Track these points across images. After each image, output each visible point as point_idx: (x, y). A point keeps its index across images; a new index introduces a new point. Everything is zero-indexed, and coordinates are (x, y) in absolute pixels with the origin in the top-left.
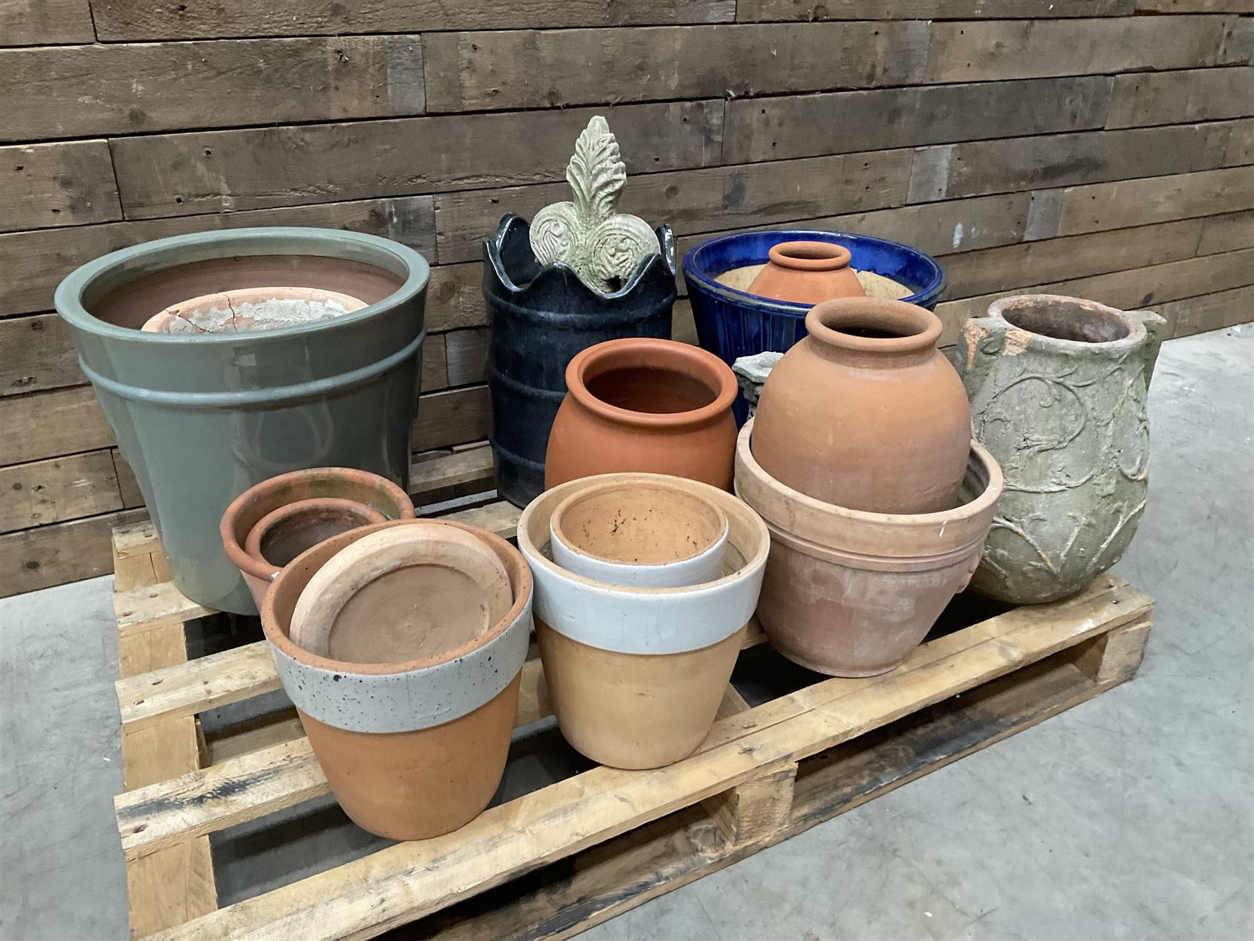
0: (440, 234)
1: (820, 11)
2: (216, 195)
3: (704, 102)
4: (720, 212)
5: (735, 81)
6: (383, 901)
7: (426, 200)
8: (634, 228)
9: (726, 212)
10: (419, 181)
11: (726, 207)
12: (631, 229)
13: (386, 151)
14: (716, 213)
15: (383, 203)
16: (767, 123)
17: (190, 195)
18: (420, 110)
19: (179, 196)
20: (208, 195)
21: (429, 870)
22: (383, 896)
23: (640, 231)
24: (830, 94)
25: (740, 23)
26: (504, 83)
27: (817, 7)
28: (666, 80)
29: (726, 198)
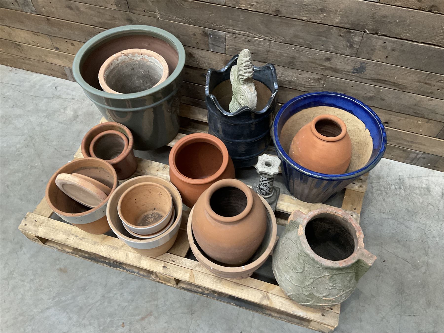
0: (227, 45)
1: (433, 9)
2: (155, 12)
3: (352, 31)
4: (351, 74)
5: (370, 27)
6: (67, 239)
7: (223, 33)
8: (246, 94)
9: (354, 74)
10: (221, 27)
11: (354, 73)
12: (245, 94)
13: (210, 14)
14: (349, 73)
15: (207, 30)
16: (385, 48)
17: (147, 11)
18: (223, 4)
19: (144, 10)
20: (153, 12)
21: (80, 239)
22: (68, 238)
23: (247, 97)
24: (428, 46)
25: (381, 3)
26: (257, 2)
27: (433, 6)
28: (334, 18)
29: (354, 69)
